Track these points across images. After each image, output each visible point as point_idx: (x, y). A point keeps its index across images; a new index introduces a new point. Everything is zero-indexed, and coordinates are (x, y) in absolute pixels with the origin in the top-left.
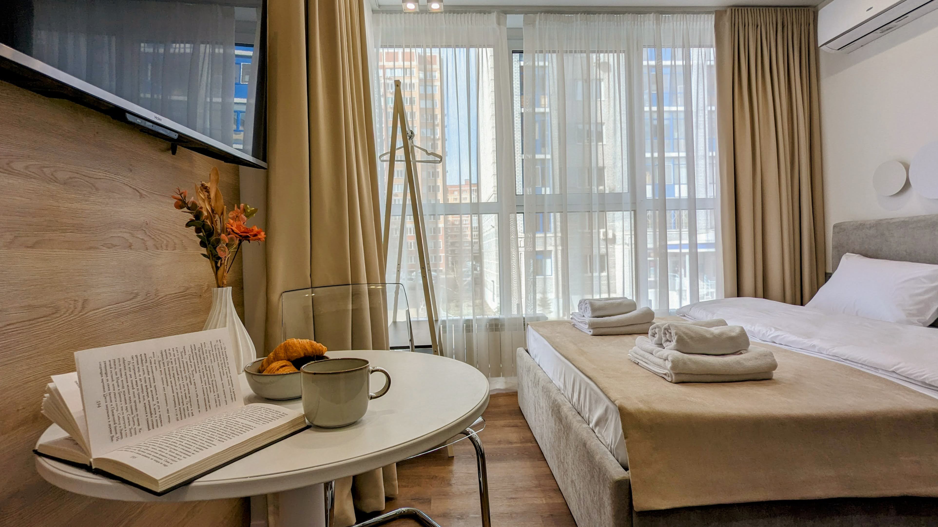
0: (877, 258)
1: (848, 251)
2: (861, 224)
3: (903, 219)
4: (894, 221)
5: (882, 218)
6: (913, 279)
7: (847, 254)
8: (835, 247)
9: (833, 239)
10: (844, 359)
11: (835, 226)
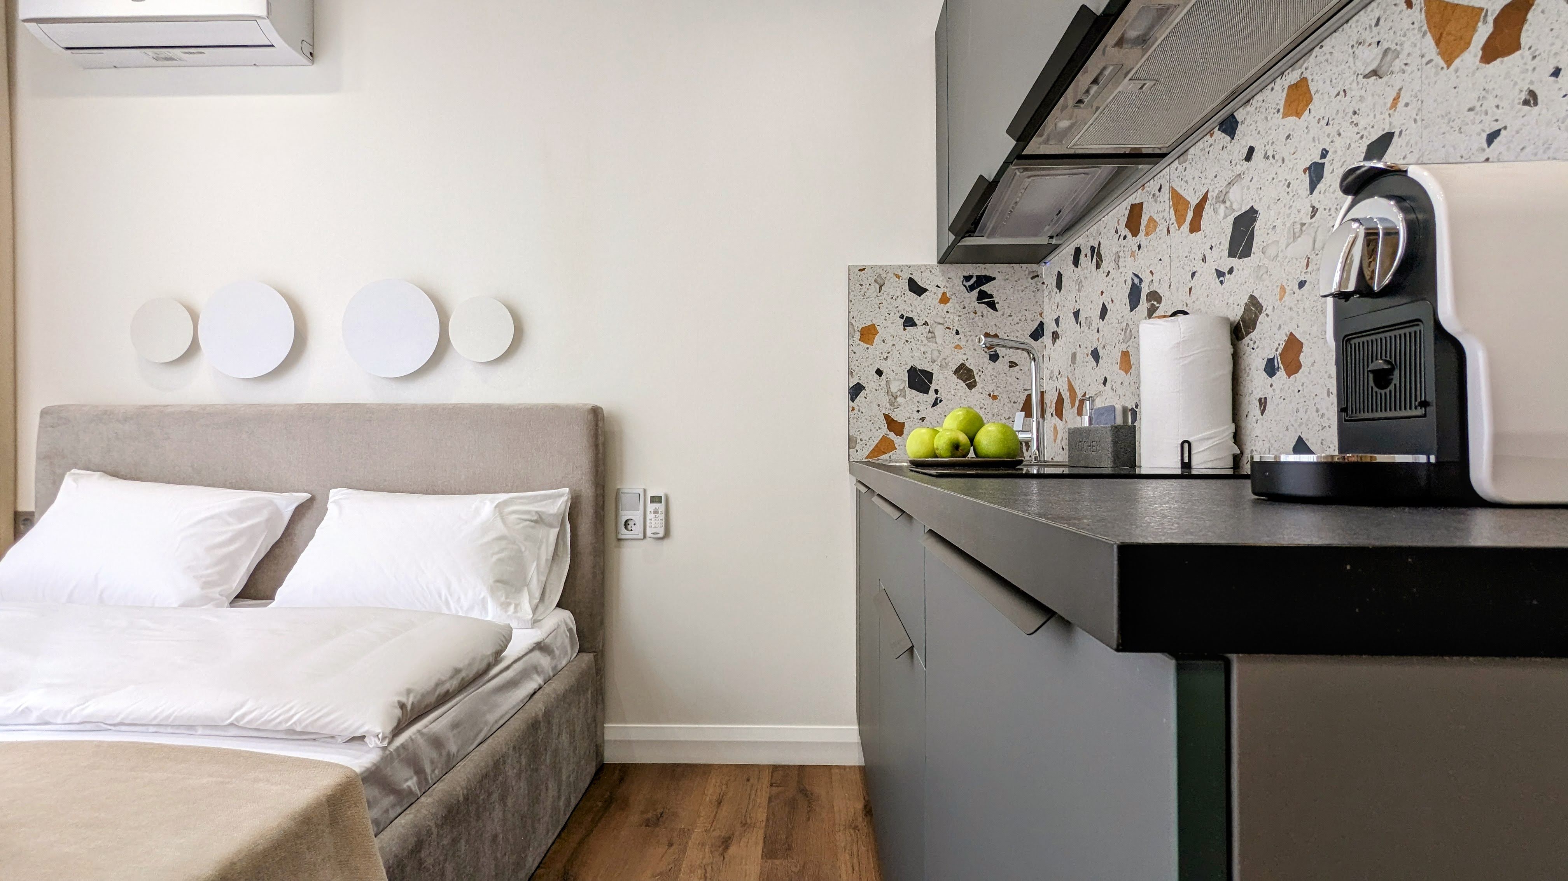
0: (138, 479)
1: (75, 466)
2: (105, 412)
3: (188, 409)
4: (170, 410)
5: (146, 403)
6: (212, 517)
7: (74, 471)
8: (42, 457)
9: (39, 438)
10: (114, 725)
11: (44, 413)
